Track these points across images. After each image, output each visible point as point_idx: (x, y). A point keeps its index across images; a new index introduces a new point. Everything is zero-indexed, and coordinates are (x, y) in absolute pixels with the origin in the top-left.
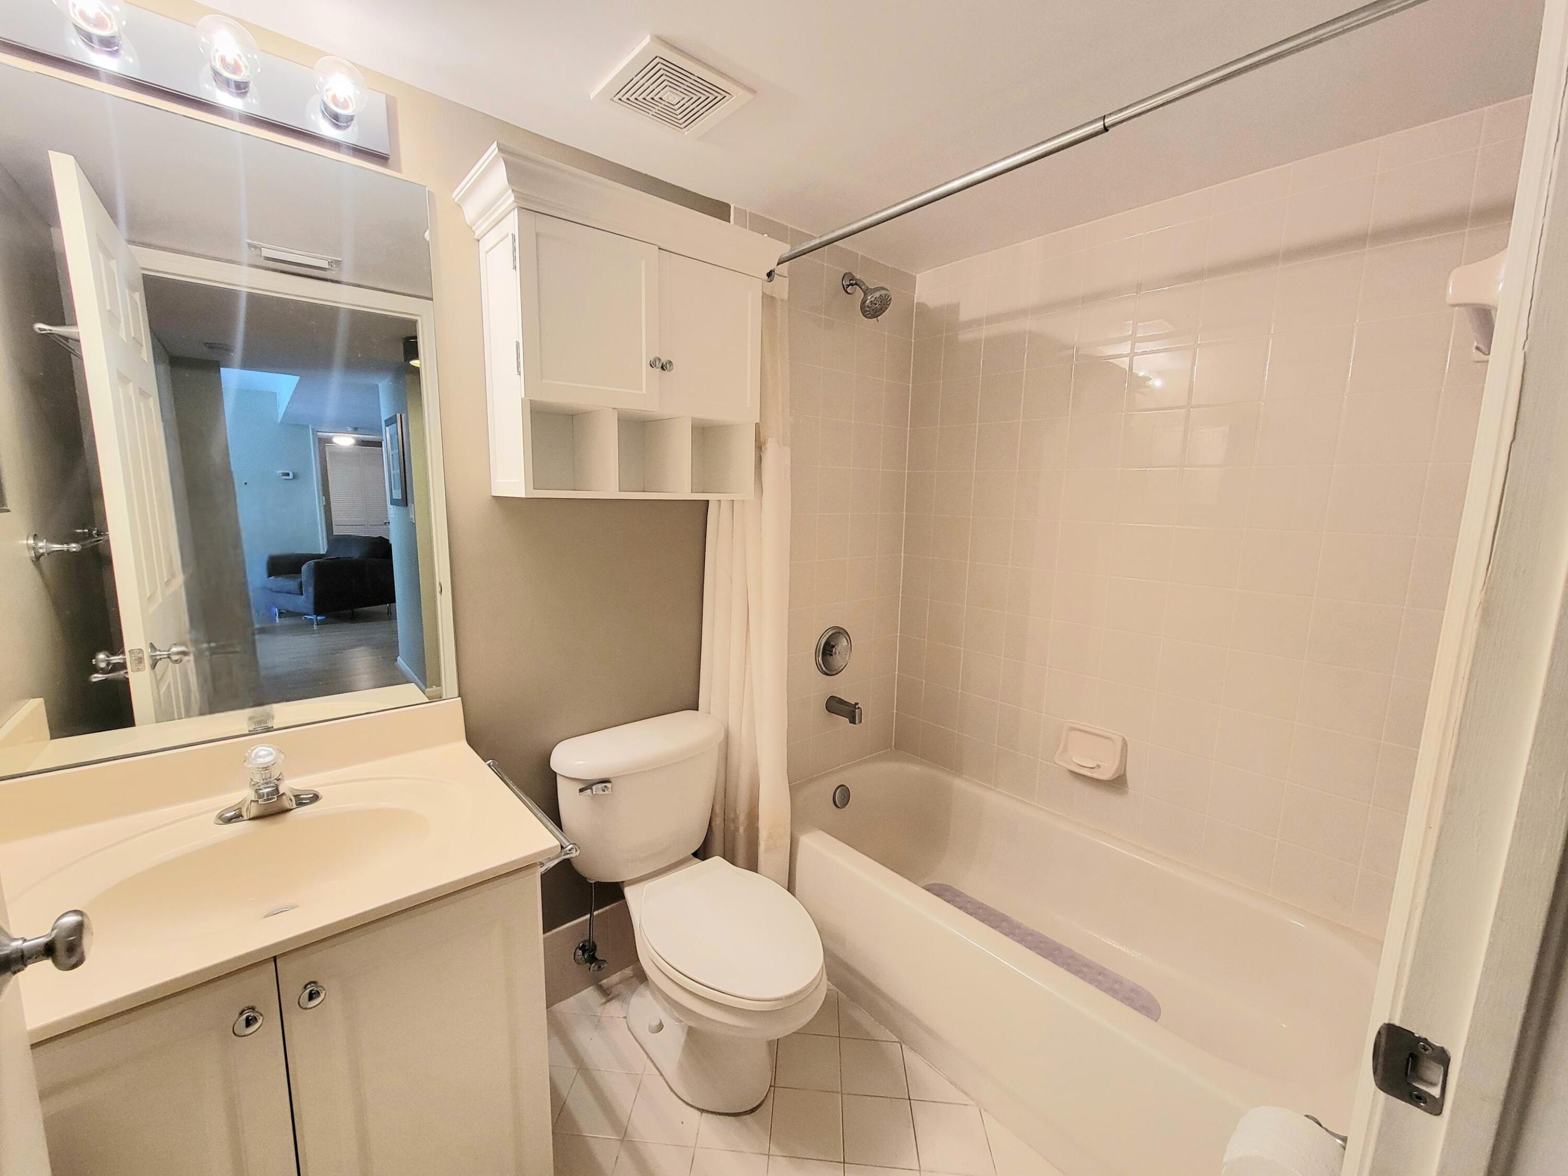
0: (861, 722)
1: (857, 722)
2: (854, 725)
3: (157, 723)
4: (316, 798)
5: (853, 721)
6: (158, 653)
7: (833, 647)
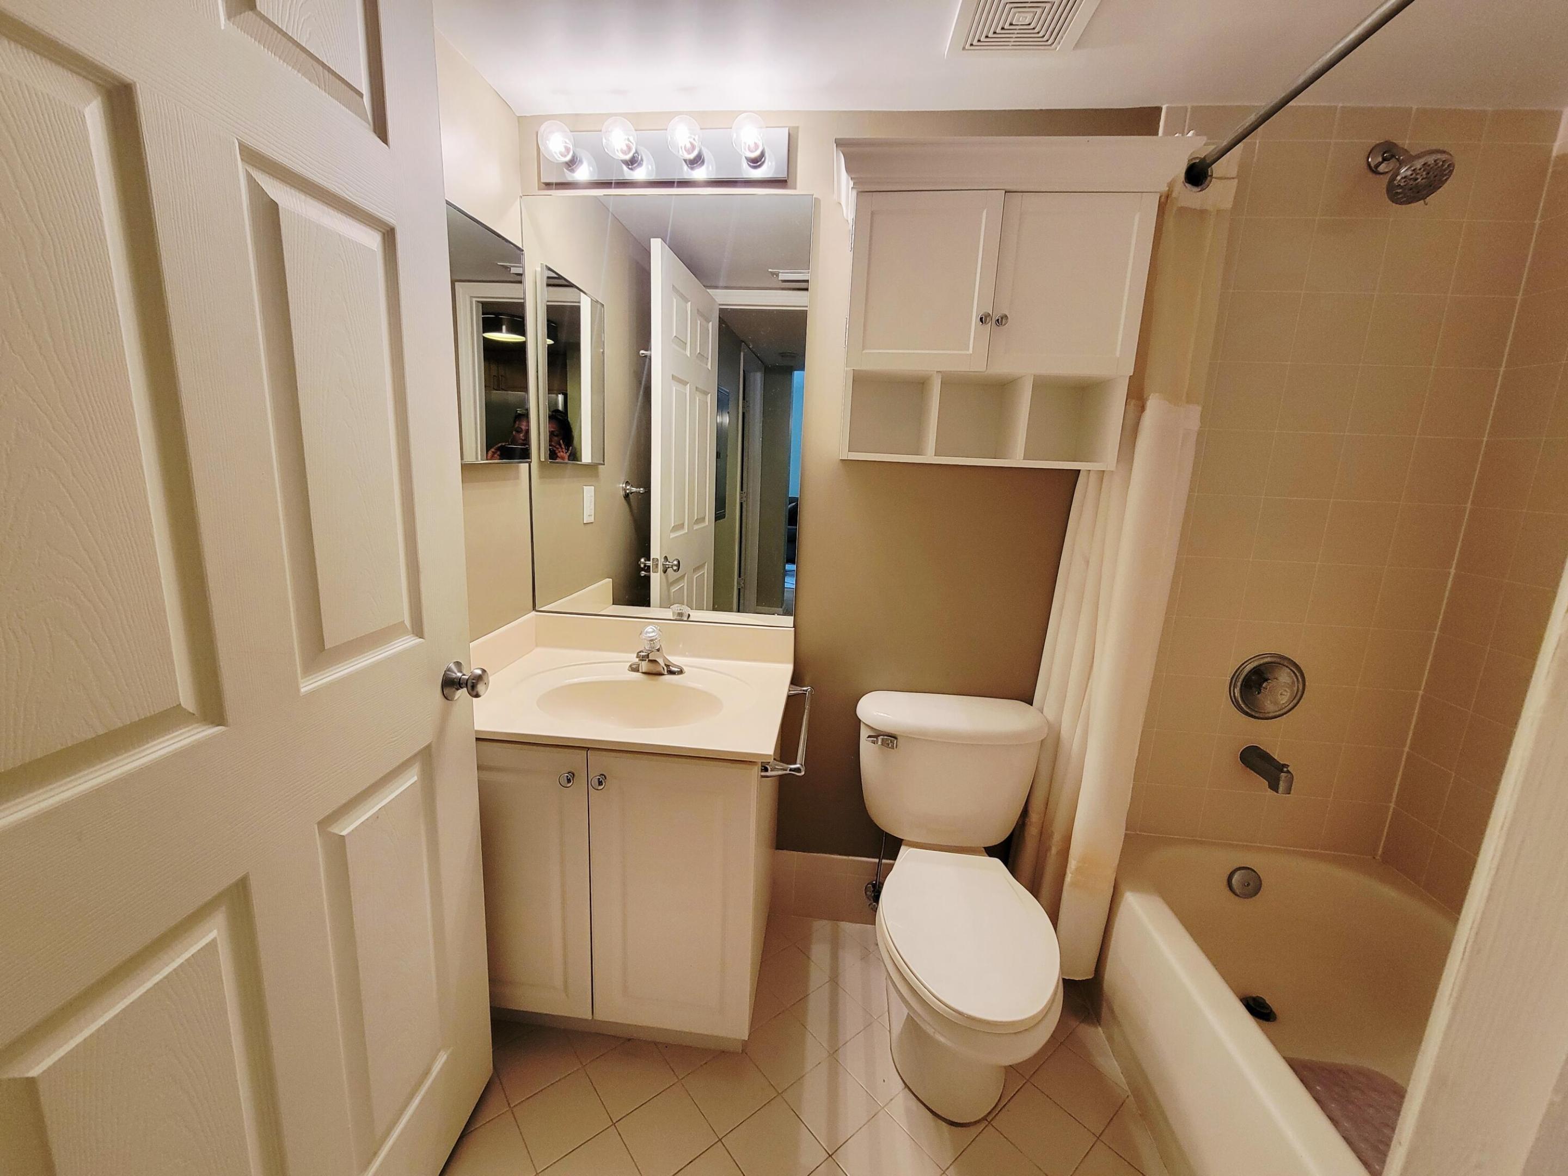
0: (1288, 791)
1: (1281, 789)
2: (1276, 794)
3: (660, 607)
4: (681, 672)
5: (1274, 787)
6: (668, 563)
7: (1266, 680)
